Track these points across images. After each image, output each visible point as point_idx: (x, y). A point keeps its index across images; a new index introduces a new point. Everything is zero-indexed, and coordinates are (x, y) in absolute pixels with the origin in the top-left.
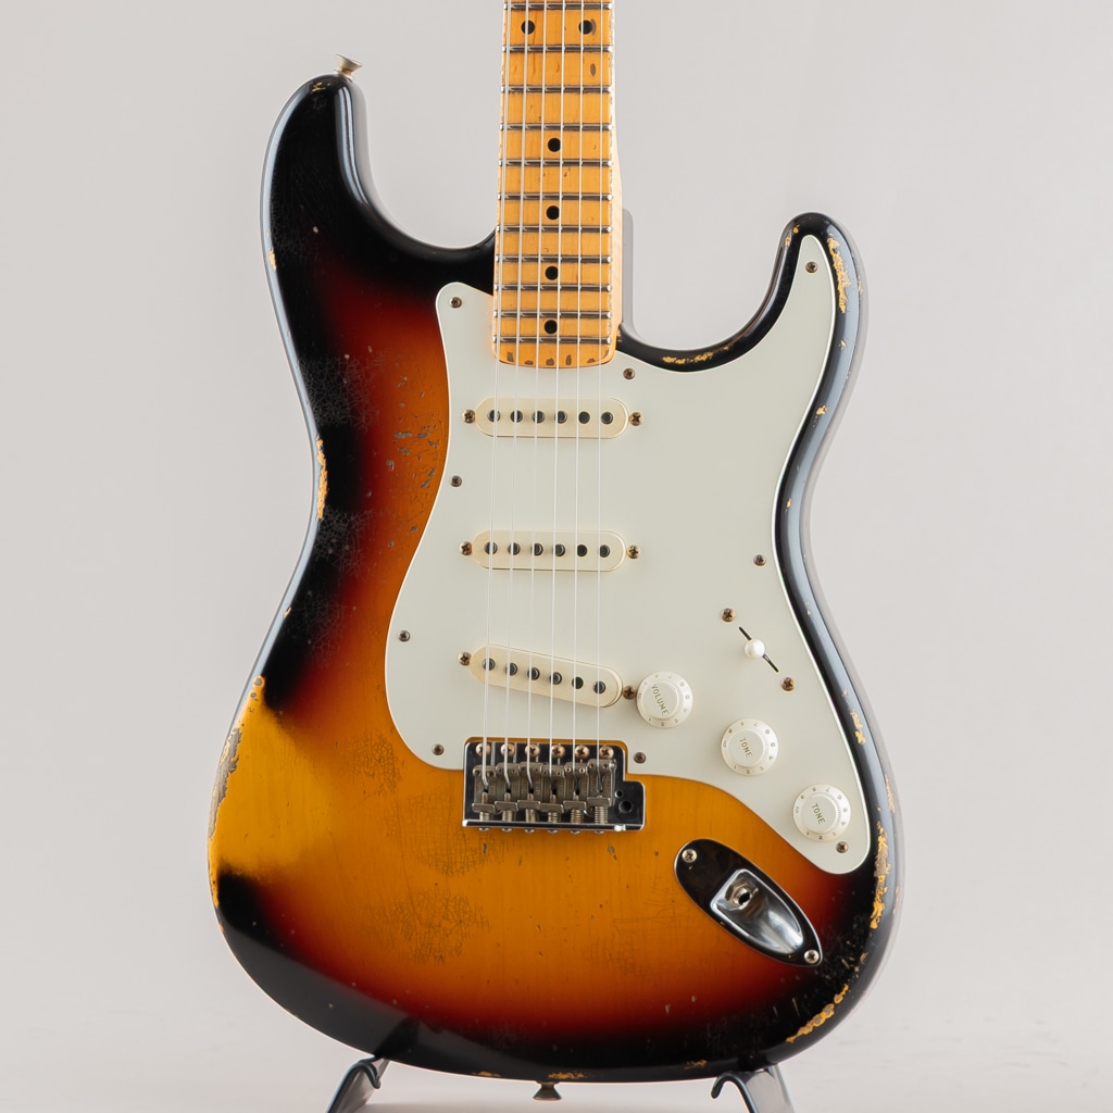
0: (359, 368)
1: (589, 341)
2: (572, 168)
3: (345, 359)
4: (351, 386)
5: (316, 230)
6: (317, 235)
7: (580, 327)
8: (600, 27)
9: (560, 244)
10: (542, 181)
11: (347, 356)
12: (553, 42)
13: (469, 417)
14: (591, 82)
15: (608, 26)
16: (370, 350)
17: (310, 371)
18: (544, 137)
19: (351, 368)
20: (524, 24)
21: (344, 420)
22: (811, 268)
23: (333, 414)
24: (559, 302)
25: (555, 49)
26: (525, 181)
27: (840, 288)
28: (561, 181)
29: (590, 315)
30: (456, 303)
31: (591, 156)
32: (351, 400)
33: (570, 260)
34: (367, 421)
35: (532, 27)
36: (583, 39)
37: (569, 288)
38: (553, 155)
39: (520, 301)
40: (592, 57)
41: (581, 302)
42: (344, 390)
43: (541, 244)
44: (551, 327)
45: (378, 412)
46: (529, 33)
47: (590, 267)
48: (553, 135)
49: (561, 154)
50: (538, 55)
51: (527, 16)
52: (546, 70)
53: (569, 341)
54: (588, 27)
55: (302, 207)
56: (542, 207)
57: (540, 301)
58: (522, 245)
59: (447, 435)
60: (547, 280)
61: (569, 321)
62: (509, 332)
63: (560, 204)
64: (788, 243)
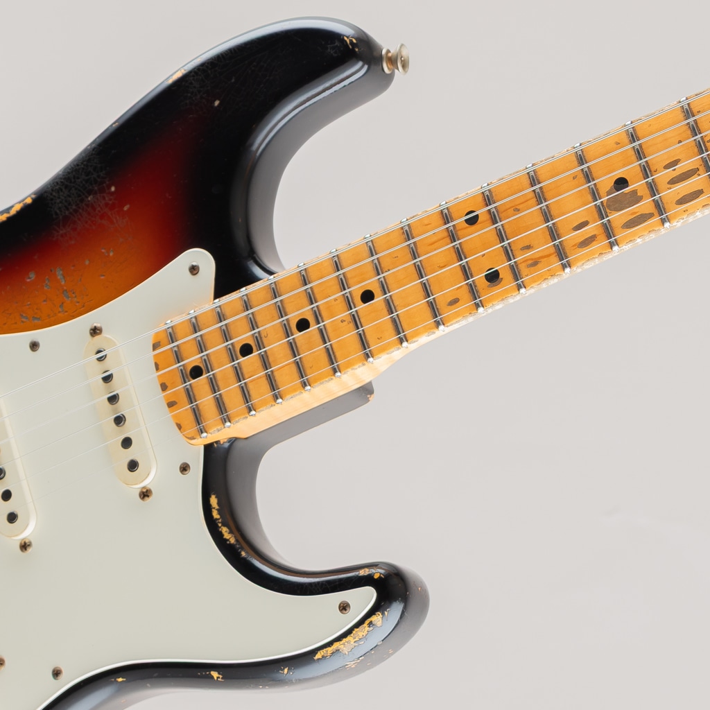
0: (107, 205)
1: (197, 416)
2: (352, 325)
3: (109, 187)
4: (87, 206)
5: (217, 103)
6: (213, 107)
7: (206, 401)
8: (497, 290)
9: (276, 346)
10: (330, 299)
11: (113, 189)
12: (466, 248)
13: (95, 331)
14: (441, 304)
15: (502, 297)
16: (126, 208)
17: (89, 160)
18: (372, 283)
19: (104, 198)
20: (474, 212)
21: (56, 214)
22: (344, 607)
23: (58, 201)
24: (223, 369)
25: (460, 254)
26: (325, 282)
27: (336, 645)
28: (336, 319)
29: (221, 406)
30: (194, 270)
31: (371, 338)
32: (76, 211)
33: (265, 362)
34: (62, 236)
35: (472, 221)
36: (479, 278)
37: (239, 374)
38: (358, 299)
39: (211, 330)
40: (465, 294)
41: (230, 390)
42: (82, 201)
43: (270, 326)
44: (196, 372)
45: (73, 242)
46: (466, 221)
47: (265, 385)
48: (376, 290)
49: (361, 307)
50: (448, 240)
51: (482, 212)
52: (438, 254)
53: (190, 396)
54: (493, 277)
55: (233, 80)
56: (306, 312)
57: (217, 349)
58: (262, 308)
59: (74, 317)
60: (238, 349)
61: (207, 388)
62: (179, 332)
63: (313, 328)
64: (362, 573)
